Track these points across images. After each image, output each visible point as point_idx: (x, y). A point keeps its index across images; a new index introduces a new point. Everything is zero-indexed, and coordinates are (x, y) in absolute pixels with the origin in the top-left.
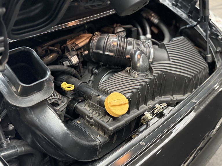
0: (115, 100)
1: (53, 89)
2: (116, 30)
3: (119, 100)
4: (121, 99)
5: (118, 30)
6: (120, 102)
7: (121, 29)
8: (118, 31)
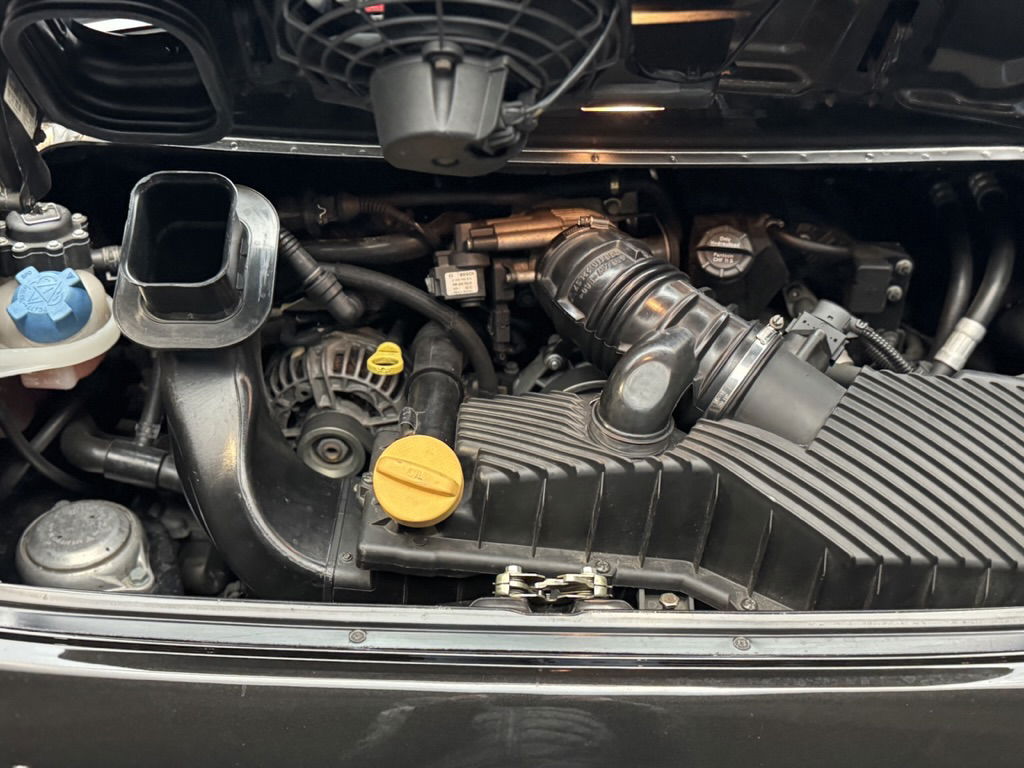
0: (400, 461)
1: (249, 330)
2: (709, 239)
3: (413, 467)
4: (425, 468)
5: (717, 240)
6: (412, 473)
7: (733, 242)
8: (713, 244)
